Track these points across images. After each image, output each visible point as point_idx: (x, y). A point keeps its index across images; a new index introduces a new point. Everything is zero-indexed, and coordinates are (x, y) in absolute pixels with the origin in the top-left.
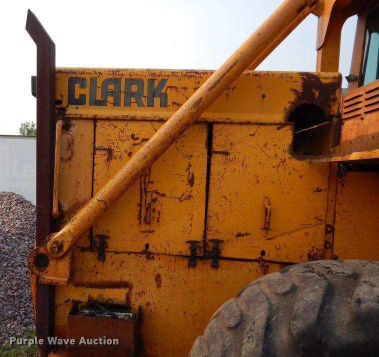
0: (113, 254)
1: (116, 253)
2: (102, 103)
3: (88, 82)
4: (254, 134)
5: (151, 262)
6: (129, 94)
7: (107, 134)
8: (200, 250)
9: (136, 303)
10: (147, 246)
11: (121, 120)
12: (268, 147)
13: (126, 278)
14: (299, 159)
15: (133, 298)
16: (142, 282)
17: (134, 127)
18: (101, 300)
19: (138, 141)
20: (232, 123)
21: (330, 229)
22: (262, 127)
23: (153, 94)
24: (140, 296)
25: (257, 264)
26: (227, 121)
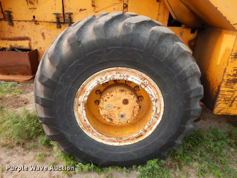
0: (17, 22)
1: (19, 21)
5: (38, 26)
8: (62, 19)
10: (34, 17)
13: (27, 35)
15: (32, 45)
16: (35, 37)
18: (16, 47)
24: (36, 44)
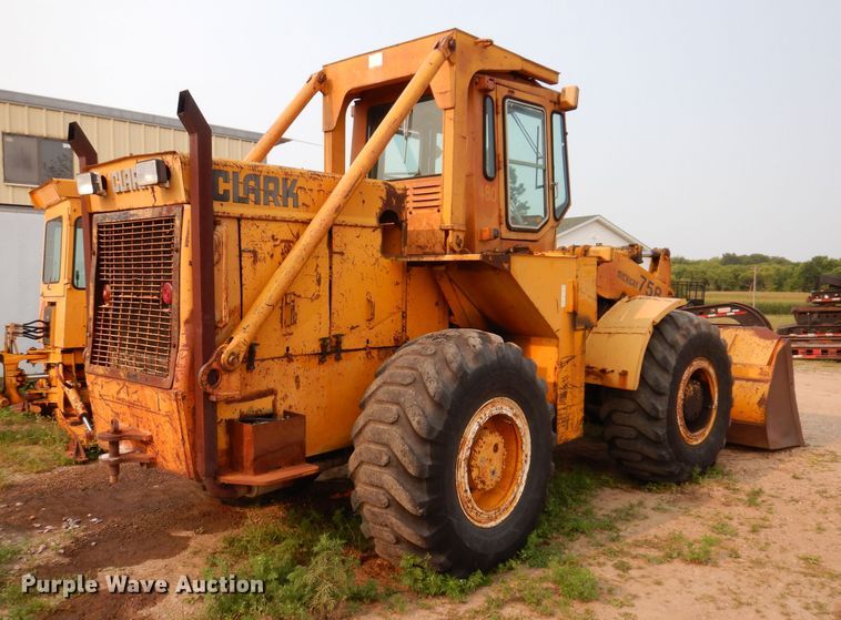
0: (260, 362)
1: (263, 360)
2: (243, 201)
3: (231, 177)
4: (359, 236)
5: (291, 364)
6: (268, 193)
7: (251, 234)
9: (281, 408)
10: (288, 349)
11: (263, 220)
12: (368, 248)
13: (272, 386)
14: (386, 257)
15: (278, 404)
16: (285, 386)
17: (273, 228)
18: (251, 412)
19: (278, 242)
20: (346, 225)
21: (404, 317)
22: (365, 229)
23: (288, 193)
24: (284, 400)
25: (363, 352)
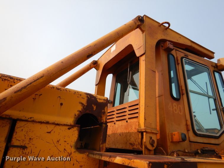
4: (50, 132)
12: (60, 143)
14: (81, 152)
20: (33, 121)
22: (58, 126)
26: (30, 120)
